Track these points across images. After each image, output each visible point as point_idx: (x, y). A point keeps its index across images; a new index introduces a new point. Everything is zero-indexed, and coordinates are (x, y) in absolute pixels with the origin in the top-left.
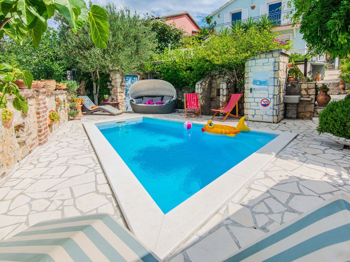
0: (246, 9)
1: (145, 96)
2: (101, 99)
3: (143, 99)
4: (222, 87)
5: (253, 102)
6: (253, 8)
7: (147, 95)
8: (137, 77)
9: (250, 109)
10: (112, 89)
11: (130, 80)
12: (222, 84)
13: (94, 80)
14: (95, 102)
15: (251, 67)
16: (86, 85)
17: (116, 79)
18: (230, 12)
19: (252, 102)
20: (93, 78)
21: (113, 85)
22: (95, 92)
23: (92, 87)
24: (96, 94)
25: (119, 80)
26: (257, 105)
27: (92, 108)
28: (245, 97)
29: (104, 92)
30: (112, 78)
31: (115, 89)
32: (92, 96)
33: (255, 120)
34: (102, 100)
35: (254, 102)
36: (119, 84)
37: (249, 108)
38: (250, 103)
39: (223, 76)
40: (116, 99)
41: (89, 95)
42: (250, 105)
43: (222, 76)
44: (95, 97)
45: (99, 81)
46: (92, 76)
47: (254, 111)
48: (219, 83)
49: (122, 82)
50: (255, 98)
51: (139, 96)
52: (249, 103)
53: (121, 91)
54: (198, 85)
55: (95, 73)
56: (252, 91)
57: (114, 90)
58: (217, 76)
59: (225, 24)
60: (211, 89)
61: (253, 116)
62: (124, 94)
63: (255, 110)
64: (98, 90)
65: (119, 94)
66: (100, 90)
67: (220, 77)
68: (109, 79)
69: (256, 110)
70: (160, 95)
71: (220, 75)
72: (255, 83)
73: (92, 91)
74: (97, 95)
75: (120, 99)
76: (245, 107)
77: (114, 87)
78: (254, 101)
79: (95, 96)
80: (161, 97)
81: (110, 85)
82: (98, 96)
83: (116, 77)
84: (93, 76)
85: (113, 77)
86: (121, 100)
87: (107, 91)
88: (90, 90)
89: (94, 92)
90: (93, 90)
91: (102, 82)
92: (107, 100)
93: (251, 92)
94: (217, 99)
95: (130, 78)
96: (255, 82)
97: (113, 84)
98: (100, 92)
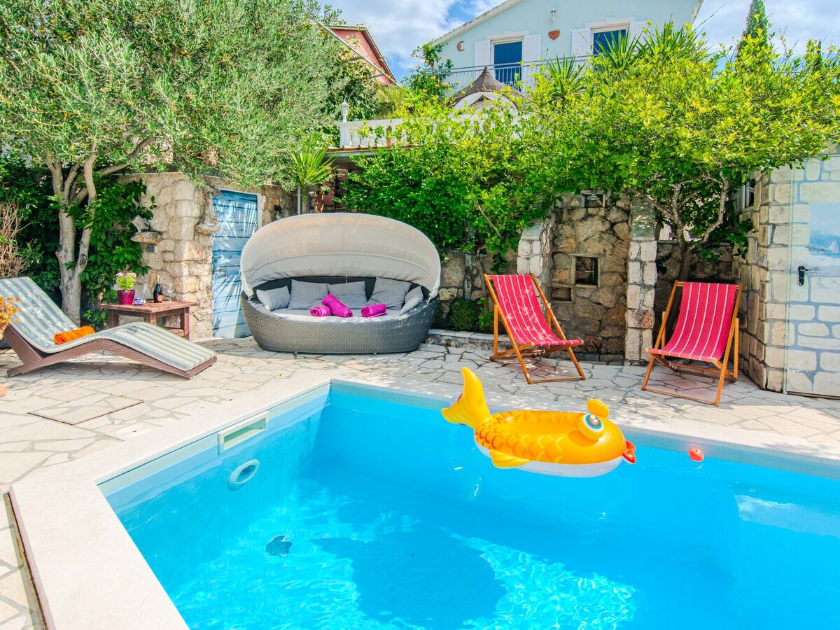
0: (536, 36)
1: (295, 278)
2: (98, 286)
3: (290, 290)
4: (639, 253)
5: (809, 319)
6: (554, 35)
7: (306, 274)
8: (256, 201)
9: (795, 347)
10: (153, 245)
11: (231, 210)
12: (639, 242)
13: (64, 202)
14: (65, 300)
15: (801, 182)
16: (23, 223)
17: (175, 203)
18: (491, 41)
19: (804, 322)
20: (59, 196)
21: (157, 228)
22: (70, 258)
23: (53, 233)
24: (72, 266)
25: (189, 211)
26: (828, 334)
27: (60, 339)
28: (767, 298)
29: (115, 258)
30: (153, 199)
31: (167, 244)
32: (50, 276)
33: (816, 391)
34: (100, 290)
35: (816, 320)
36: (187, 228)
37: (791, 342)
38: (797, 323)
39: (602, 213)
40: (175, 291)
41: (34, 271)
42: (797, 333)
43: (597, 214)
44: (66, 279)
45: (93, 211)
46: (57, 185)
47: (814, 355)
48: (585, 237)
49: (202, 219)
50: (817, 305)
51: (278, 277)
52: (792, 326)
53: (197, 256)
54: (531, 242)
55: (72, 175)
56: (806, 278)
57: (165, 252)
58: (580, 214)
59: (476, 69)
60: (556, 256)
61: (811, 376)
62: (207, 267)
63: (818, 352)
64: (84, 250)
65: (185, 271)
66: (92, 250)
67: (592, 216)
68: (138, 201)
69: (823, 355)
70: (358, 274)
71: (591, 211)
72: (821, 247)
73: (50, 251)
74: (79, 269)
75: (191, 288)
76: (770, 338)
77: (165, 236)
78: (813, 316)
79: (66, 273)
80: (363, 283)
81: (144, 231)
82: (80, 276)
83: (178, 197)
84: (63, 186)
85: (159, 194)
86: (194, 292)
87: (129, 252)
88: (43, 248)
89: (65, 256)
90: (58, 247)
91: (107, 215)
92: (131, 297)
93: (801, 281)
94: (577, 296)
95: (231, 204)
96: (820, 242)
97: (156, 223)
98: (93, 258)
